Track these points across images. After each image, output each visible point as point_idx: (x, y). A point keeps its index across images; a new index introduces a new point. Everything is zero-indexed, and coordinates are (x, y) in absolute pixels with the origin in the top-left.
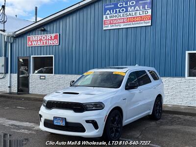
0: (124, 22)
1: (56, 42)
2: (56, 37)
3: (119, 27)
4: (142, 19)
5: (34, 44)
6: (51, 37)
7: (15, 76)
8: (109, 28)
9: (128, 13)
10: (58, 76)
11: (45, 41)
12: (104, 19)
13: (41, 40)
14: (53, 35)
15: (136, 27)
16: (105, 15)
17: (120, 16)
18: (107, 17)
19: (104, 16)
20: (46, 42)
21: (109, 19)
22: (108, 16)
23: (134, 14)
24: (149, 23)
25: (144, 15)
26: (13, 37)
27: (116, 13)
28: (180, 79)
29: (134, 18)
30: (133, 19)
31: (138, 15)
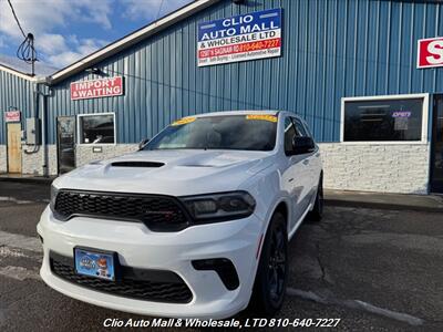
0: (233, 52)
1: (119, 91)
2: (117, 83)
3: (224, 61)
4: (265, 45)
5: (83, 94)
6: (110, 83)
7: (53, 148)
8: (209, 62)
9: (241, 36)
10: (122, 146)
11: (99, 90)
12: (199, 48)
13: (92, 88)
14: (113, 79)
15: (255, 60)
16: (200, 40)
17: (226, 42)
18: (204, 45)
19: (199, 44)
20: (101, 92)
21: (207, 47)
22: (206, 43)
23: (250, 37)
24: (276, 51)
25: (269, 38)
26: (46, 84)
27: (220, 36)
28: (330, 145)
29: (251, 44)
30: (249, 47)
31: (258, 39)
